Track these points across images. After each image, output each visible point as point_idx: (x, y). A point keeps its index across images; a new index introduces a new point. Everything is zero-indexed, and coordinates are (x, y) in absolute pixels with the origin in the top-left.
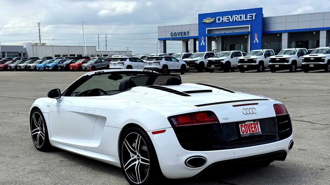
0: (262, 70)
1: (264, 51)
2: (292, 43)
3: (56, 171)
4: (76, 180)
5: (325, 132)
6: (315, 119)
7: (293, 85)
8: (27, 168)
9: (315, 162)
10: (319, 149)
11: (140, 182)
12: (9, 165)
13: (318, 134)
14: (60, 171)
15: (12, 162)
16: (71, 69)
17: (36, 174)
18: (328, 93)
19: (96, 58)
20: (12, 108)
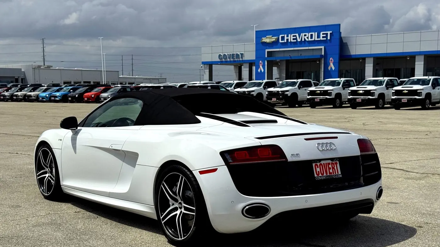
0: (339, 106)
1: (342, 81)
2: (379, 71)
3: (70, 225)
4: (97, 235)
5: (423, 182)
6: (409, 167)
7: (380, 124)
8: (31, 220)
9: (410, 218)
10: (415, 202)
11: (182, 238)
12: (7, 216)
13: (413, 184)
14: (76, 224)
15: (12, 212)
16: (85, 99)
17: (44, 227)
18: (426, 135)
19: (119, 86)
20: (9, 147)
